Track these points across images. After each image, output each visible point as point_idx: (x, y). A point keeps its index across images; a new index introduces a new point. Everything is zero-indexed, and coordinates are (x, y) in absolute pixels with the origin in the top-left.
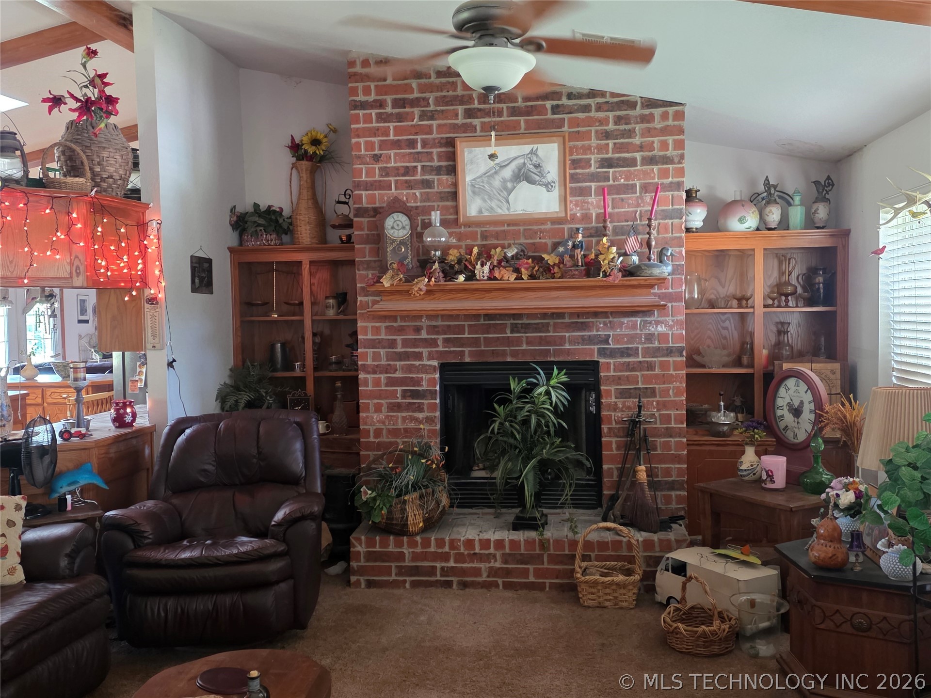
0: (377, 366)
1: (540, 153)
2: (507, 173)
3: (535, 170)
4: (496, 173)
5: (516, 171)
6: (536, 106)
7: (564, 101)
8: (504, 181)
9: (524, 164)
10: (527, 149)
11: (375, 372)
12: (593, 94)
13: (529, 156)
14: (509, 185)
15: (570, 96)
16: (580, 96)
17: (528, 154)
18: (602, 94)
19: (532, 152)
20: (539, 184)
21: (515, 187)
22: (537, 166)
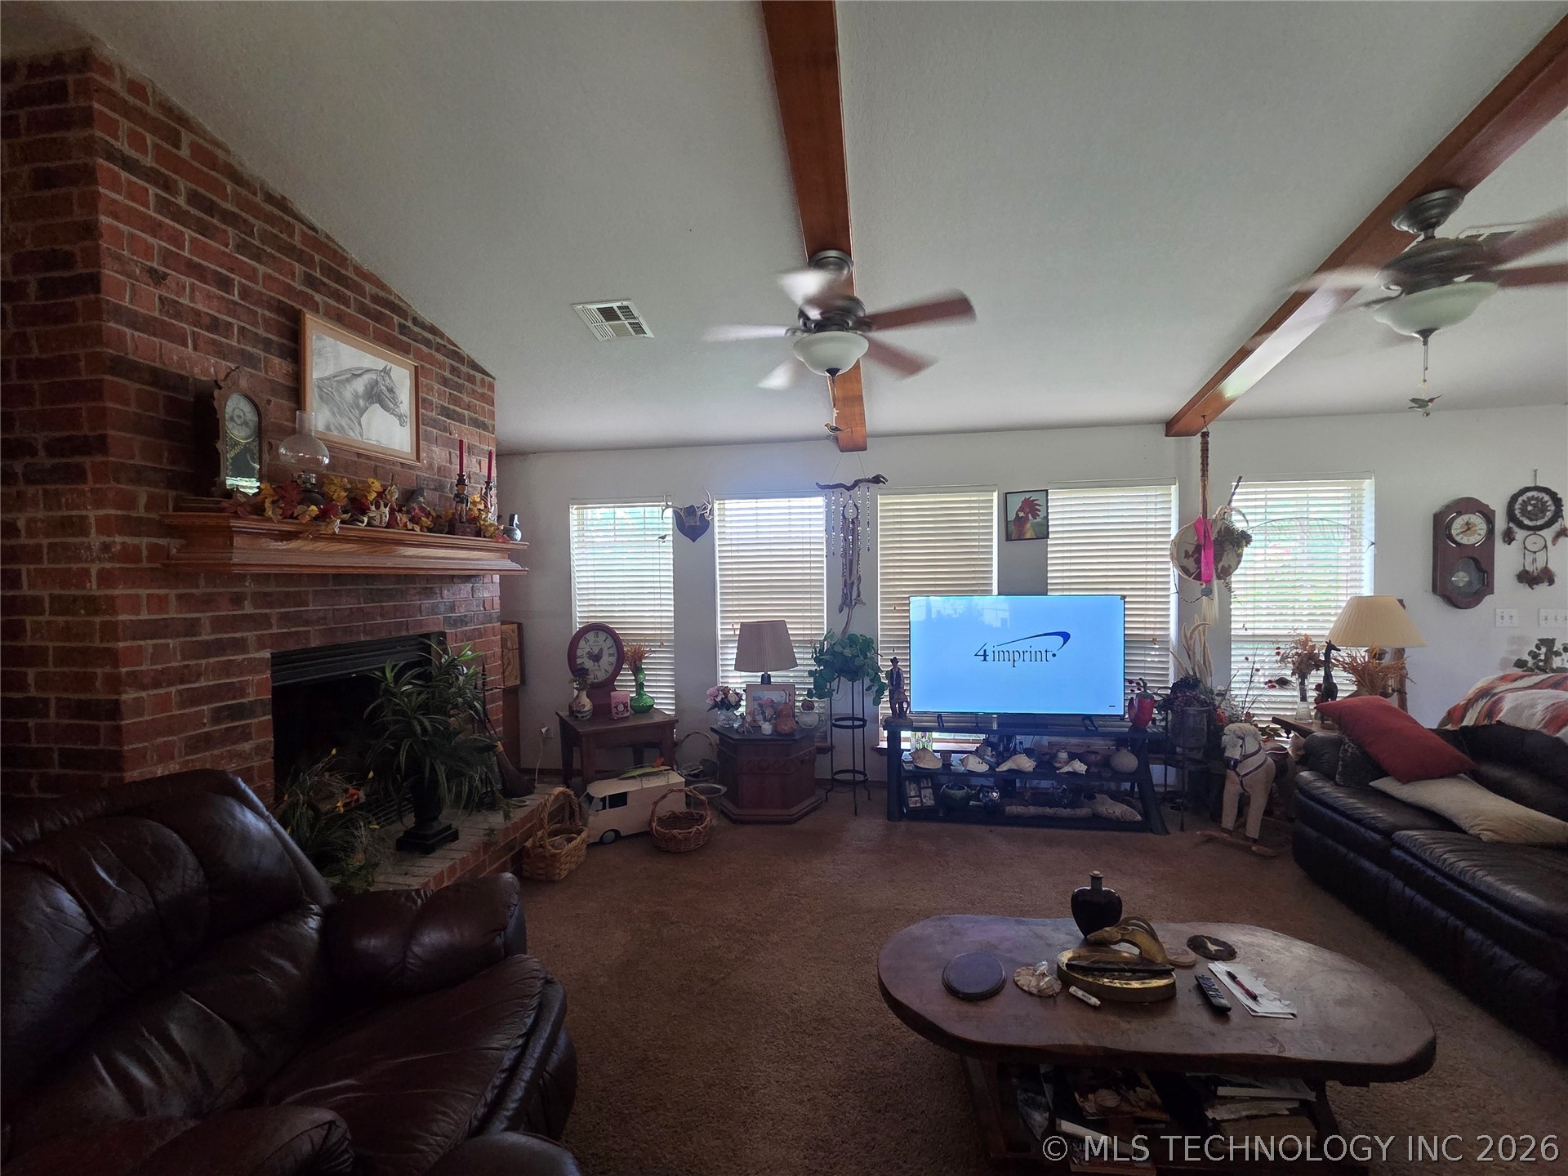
0: (162, 672)
1: (392, 374)
2: (360, 385)
3: (388, 395)
4: (348, 380)
5: (369, 388)
6: (384, 314)
7: (409, 324)
8: (356, 396)
9: (377, 382)
10: (381, 364)
11: (157, 684)
12: (433, 330)
13: (382, 374)
14: (362, 403)
15: (415, 321)
16: (423, 326)
17: (381, 371)
18: (442, 336)
19: (384, 370)
20: (393, 414)
21: (367, 408)
22: (391, 390)
